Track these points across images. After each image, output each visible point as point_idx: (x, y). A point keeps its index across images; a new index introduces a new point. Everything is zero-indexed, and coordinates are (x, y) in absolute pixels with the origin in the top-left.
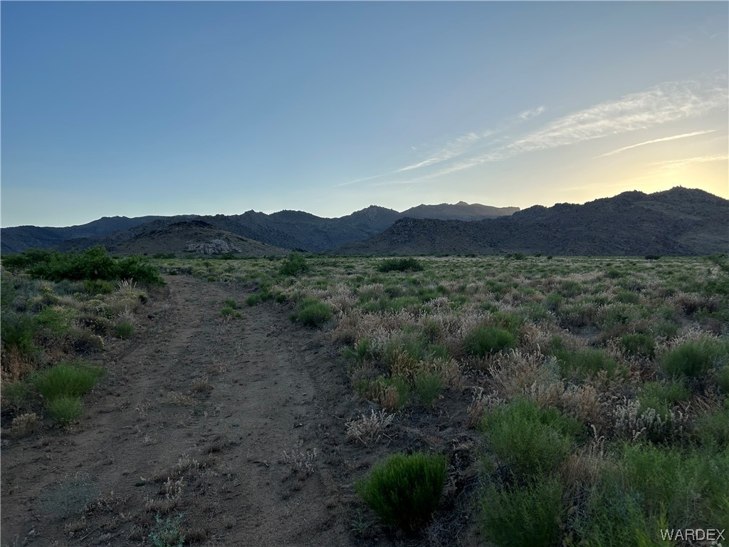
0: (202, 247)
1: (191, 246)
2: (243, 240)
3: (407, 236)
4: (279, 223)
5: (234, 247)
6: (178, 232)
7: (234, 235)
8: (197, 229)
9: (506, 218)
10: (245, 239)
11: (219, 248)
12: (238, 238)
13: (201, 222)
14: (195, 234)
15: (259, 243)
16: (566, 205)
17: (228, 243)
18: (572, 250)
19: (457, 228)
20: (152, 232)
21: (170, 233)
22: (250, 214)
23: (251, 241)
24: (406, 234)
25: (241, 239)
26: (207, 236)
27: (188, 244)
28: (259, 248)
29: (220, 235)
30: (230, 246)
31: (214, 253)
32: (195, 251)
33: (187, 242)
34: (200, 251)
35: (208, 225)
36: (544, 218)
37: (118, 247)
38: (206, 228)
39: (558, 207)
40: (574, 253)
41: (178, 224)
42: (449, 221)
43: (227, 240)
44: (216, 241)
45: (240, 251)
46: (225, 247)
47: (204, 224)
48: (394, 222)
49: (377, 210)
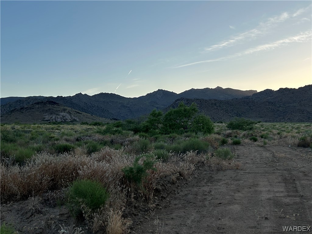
0: (54, 117)
1: (47, 117)
2: (79, 113)
4: (98, 101)
5: (74, 118)
6: (38, 108)
7: (73, 110)
8: (50, 106)
9: (247, 98)
10: (80, 112)
11: (65, 118)
12: (76, 112)
13: (52, 102)
14: (49, 109)
15: (89, 115)
16: (286, 89)
17: (70, 115)
18: (289, 119)
19: (215, 104)
20: (22, 109)
21: (33, 109)
22: (79, 95)
23: (84, 113)
25: (78, 112)
26: (57, 111)
27: (45, 116)
28: (89, 118)
29: (64, 110)
30: (71, 117)
31: (62, 121)
32: (49, 120)
33: (44, 114)
34: (52, 120)
35: (57, 103)
36: (272, 98)
38: (55, 106)
39: (281, 90)
40: (291, 120)
41: (38, 103)
42: (210, 100)
43: (69, 113)
44: (62, 114)
45: (78, 120)
46: (68, 117)
47: (54, 103)
48: (174, 101)
49: (163, 93)
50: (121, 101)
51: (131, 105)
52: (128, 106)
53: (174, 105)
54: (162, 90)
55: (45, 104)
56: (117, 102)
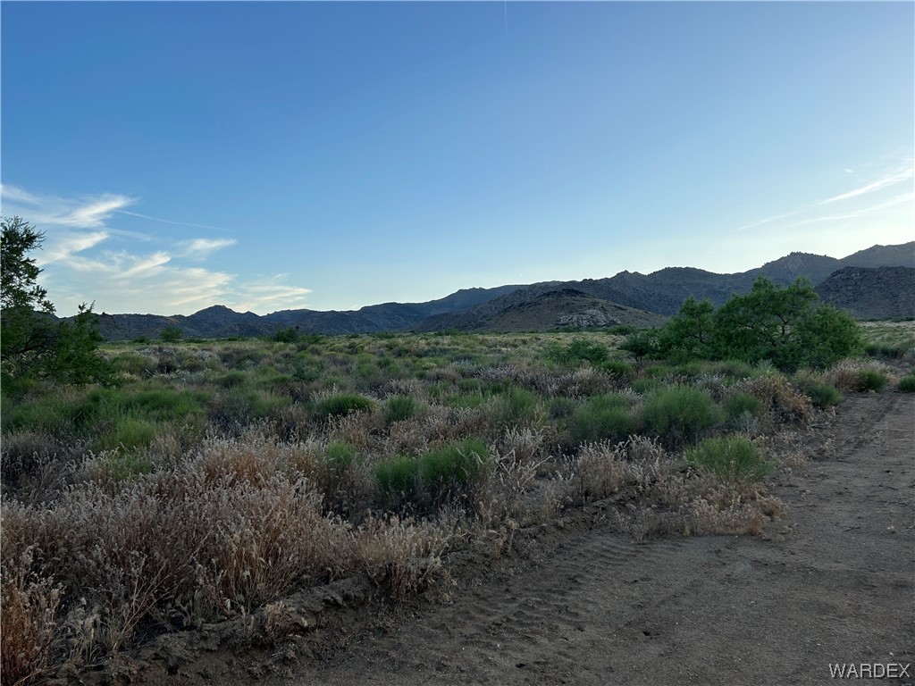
0: (575, 319)
1: (564, 319)
2: (621, 309)
3: (850, 293)
4: (659, 284)
5: (611, 318)
6: (548, 303)
7: (611, 303)
8: (568, 299)
10: (624, 307)
11: (595, 320)
12: (616, 307)
13: (573, 291)
14: (567, 304)
15: (641, 311)
17: (605, 313)
20: (521, 305)
21: (540, 304)
22: (623, 276)
23: (631, 309)
24: (848, 290)
25: (619, 308)
26: (581, 307)
27: (560, 316)
28: (641, 318)
29: (594, 304)
30: (607, 317)
31: (589, 326)
32: (567, 324)
33: (558, 314)
34: (573, 323)
35: (581, 293)
37: (488, 323)
38: (578, 298)
41: (548, 295)
43: (603, 309)
44: (590, 311)
45: (620, 322)
46: (601, 317)
47: (577, 293)
48: (829, 275)
49: (802, 259)
50: (707, 283)
51: (729, 289)
52: (724, 290)
53: (828, 284)
54: (799, 254)
55: (560, 294)
56: (699, 284)
